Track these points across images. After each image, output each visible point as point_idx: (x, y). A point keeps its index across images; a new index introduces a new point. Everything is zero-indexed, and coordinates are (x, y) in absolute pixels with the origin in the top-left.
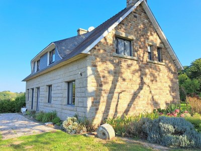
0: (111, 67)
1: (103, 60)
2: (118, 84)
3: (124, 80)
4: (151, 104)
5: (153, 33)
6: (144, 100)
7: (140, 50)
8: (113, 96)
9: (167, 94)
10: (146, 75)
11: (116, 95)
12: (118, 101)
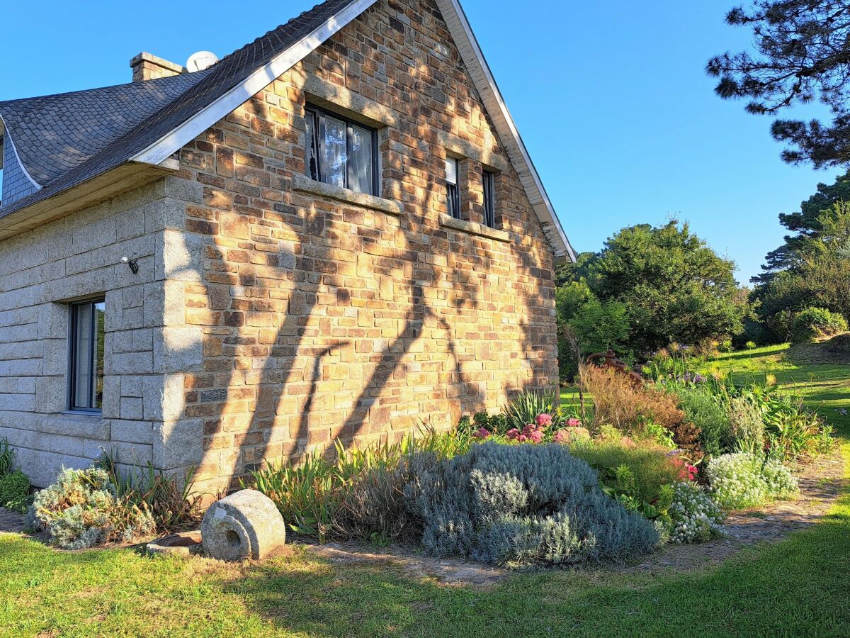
0: (286, 238)
1: (247, 205)
2: (317, 313)
3: (343, 296)
4: (450, 397)
5: (467, 107)
6: (423, 379)
7: (413, 171)
8: (290, 365)
9: (513, 356)
10: (434, 277)
11: (303, 362)
12: (313, 389)
